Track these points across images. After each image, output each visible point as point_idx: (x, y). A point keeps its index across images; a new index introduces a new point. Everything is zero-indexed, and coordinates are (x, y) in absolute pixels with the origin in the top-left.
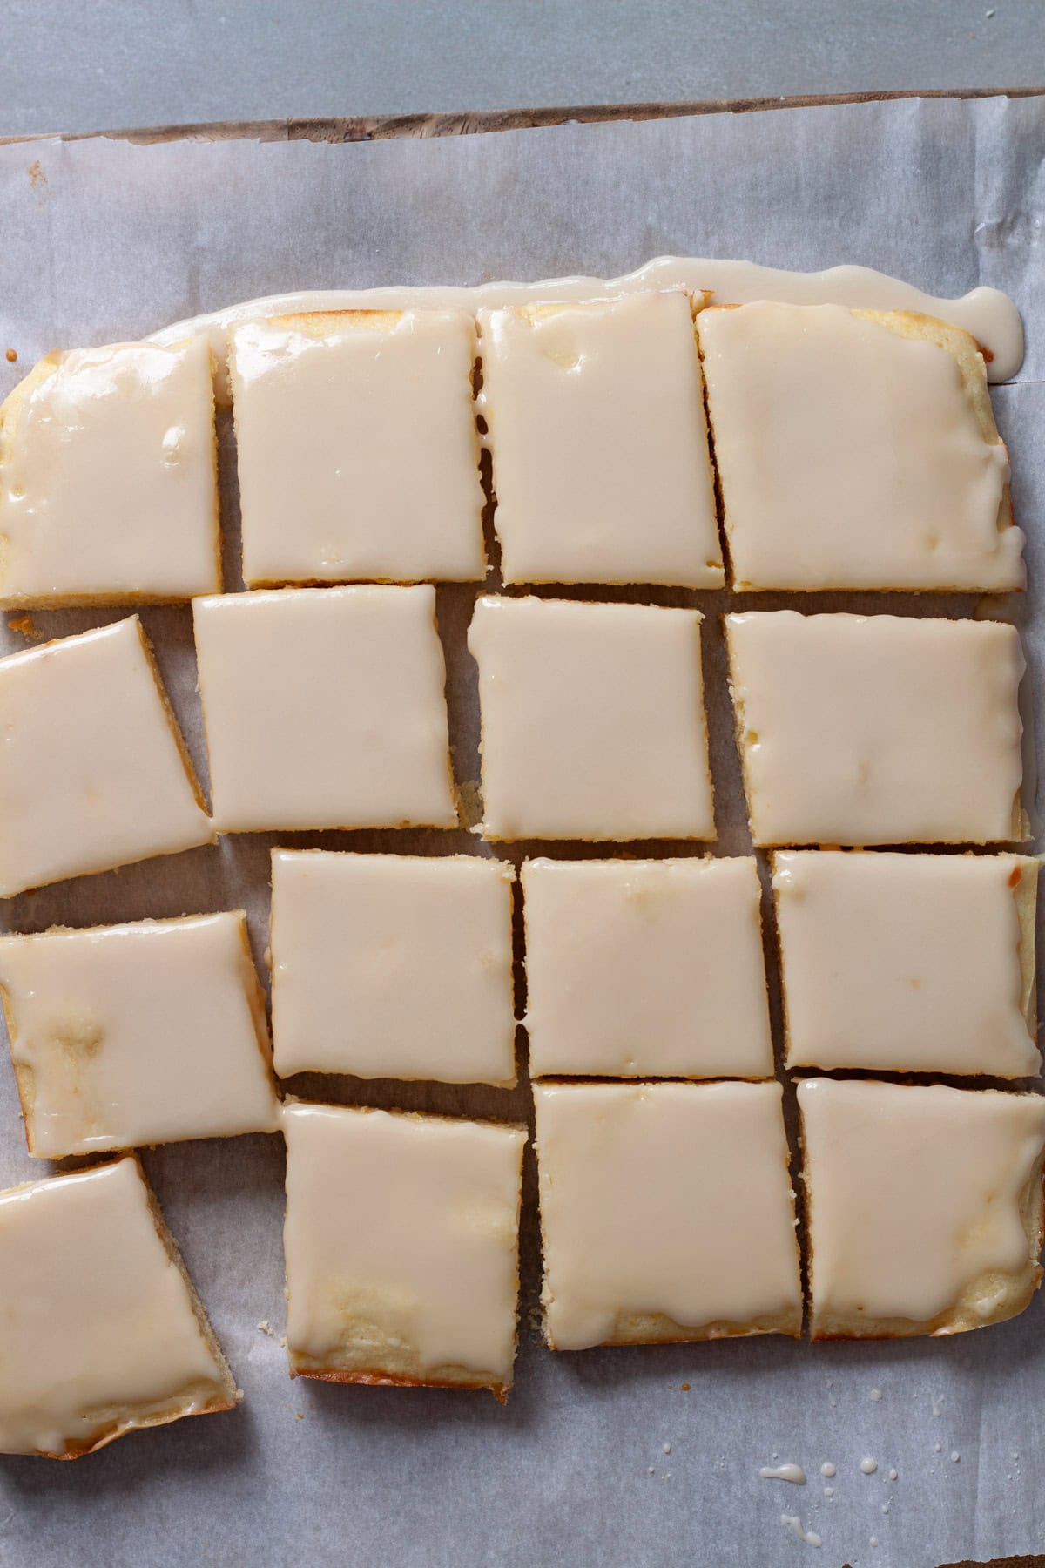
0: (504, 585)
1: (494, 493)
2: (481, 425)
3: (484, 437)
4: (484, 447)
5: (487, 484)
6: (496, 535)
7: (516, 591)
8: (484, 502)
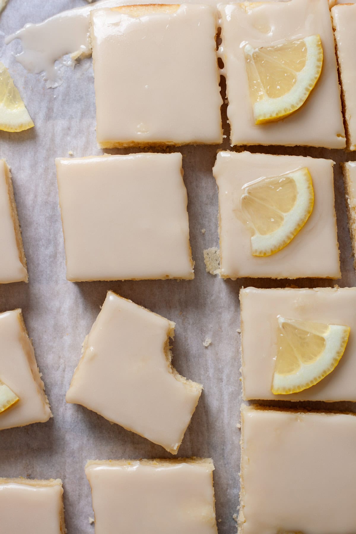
0: (232, 146)
1: (227, 98)
2: (221, 64)
3: (222, 70)
4: (221, 74)
5: (223, 93)
6: (228, 119)
7: (239, 149)
8: (221, 102)
